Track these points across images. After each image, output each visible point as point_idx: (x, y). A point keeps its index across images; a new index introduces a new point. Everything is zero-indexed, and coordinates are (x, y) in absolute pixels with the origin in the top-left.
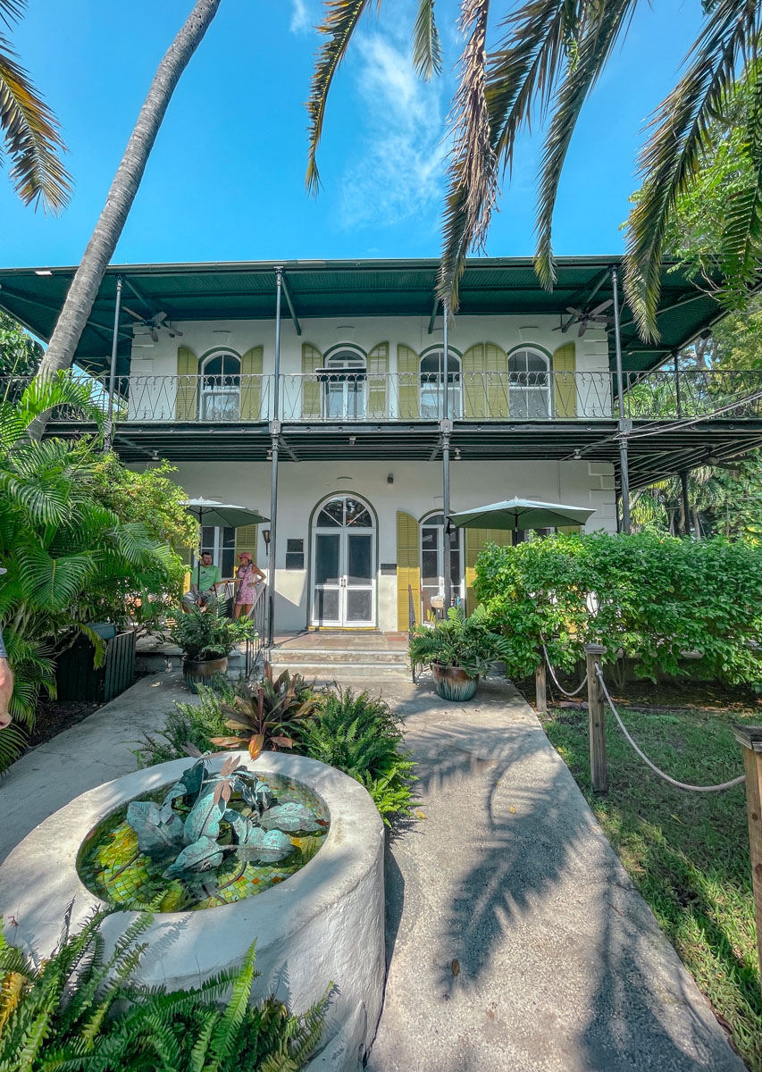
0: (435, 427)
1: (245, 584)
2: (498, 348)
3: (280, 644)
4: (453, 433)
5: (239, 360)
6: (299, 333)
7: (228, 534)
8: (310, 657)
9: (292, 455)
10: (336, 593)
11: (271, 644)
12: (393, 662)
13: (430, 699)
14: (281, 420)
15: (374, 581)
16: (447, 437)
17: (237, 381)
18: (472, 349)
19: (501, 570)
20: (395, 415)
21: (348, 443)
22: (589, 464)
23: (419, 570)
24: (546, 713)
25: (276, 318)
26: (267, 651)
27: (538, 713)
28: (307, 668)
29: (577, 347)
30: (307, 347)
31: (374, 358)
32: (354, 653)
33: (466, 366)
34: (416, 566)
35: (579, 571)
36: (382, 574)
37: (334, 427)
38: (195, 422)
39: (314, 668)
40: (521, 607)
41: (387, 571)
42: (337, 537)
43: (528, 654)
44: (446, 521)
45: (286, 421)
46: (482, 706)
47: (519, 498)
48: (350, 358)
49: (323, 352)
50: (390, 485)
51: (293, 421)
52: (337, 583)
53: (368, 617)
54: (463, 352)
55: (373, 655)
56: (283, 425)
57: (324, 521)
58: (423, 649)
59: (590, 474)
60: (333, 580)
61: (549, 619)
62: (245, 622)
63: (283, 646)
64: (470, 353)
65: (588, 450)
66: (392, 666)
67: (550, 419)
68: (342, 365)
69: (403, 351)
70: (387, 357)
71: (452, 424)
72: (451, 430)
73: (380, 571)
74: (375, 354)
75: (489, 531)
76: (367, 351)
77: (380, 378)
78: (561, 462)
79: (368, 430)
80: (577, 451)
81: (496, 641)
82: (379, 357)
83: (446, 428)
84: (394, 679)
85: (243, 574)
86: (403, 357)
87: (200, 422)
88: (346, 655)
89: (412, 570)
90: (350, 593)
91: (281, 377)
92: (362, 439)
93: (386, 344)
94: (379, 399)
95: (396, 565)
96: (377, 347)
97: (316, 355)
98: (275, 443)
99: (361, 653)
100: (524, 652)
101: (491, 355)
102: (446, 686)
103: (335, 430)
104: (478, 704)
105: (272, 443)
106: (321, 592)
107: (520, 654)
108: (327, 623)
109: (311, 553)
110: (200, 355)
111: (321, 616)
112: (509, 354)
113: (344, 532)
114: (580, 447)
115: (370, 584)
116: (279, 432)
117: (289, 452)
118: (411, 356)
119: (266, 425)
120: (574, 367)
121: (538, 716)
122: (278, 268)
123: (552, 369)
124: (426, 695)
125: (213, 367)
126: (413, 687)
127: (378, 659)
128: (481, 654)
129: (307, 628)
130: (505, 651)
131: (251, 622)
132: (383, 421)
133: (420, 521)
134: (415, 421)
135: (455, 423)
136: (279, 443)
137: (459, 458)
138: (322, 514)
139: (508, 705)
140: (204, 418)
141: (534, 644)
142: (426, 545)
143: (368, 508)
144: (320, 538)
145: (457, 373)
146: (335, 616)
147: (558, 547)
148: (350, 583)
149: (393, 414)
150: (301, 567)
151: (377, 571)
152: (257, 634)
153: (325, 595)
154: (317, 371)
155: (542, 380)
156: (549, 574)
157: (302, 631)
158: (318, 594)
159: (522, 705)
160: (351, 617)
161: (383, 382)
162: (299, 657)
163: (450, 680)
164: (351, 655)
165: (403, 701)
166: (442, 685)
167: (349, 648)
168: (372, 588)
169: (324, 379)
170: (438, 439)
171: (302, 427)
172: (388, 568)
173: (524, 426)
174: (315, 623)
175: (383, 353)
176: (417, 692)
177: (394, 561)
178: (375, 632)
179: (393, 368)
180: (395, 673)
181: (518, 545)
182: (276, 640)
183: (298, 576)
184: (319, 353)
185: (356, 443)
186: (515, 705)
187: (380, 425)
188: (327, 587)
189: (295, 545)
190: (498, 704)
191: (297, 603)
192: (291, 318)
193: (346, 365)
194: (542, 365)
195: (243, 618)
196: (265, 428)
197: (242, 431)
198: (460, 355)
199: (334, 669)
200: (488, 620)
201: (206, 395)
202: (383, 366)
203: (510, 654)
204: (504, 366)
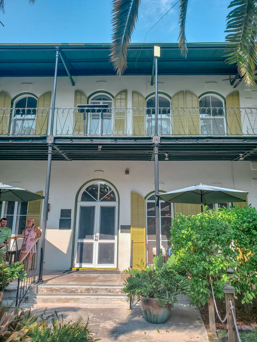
0: (150, 140)
1: (29, 239)
2: (192, 94)
3: (47, 281)
4: (161, 144)
5: (37, 99)
6: (74, 84)
7: (24, 206)
8: (64, 290)
9: (65, 156)
10: (91, 245)
11: (40, 281)
12: (120, 293)
13: (138, 322)
14: (54, 135)
15: (116, 237)
16: (157, 146)
17: (34, 112)
18: (177, 94)
19: (183, 231)
20: (131, 133)
21: (97, 150)
22: (250, 163)
23: (144, 230)
24: (215, 334)
25: (54, 76)
26: (35, 286)
27: (210, 333)
28: (60, 299)
29: (240, 93)
30: (78, 93)
31: (118, 99)
32: (94, 287)
33: (174, 104)
34: (142, 227)
35: (232, 233)
36: (121, 232)
37: (87, 140)
38: (7, 136)
39: (65, 298)
40: (196, 257)
41: (124, 230)
42: (93, 208)
43: (202, 290)
44: (157, 198)
45: (58, 136)
46: (172, 328)
47: (203, 184)
48: (104, 99)
49: (88, 95)
50: (127, 175)
51: (62, 136)
52: (92, 238)
53: (112, 262)
54: (171, 96)
55: (106, 289)
56: (55, 138)
57: (86, 197)
58: (132, 286)
59: (252, 169)
60: (90, 236)
61: (214, 265)
62: (17, 266)
63: (49, 282)
64: (176, 97)
65: (248, 155)
66: (118, 297)
67: (226, 136)
68: (99, 103)
69: (136, 96)
70: (126, 99)
71: (159, 138)
72: (159, 142)
73: (120, 230)
74: (119, 97)
75: (189, 205)
76: (114, 95)
77: (122, 111)
78: (233, 162)
79: (109, 142)
80: (241, 155)
81: (180, 280)
82: (121, 99)
83: (156, 140)
84: (118, 306)
85: (28, 233)
86: (136, 99)
87: (11, 136)
88: (88, 289)
89: (140, 230)
90: (100, 245)
91: (56, 110)
92: (105, 147)
93: (125, 91)
94: (120, 124)
95: (130, 226)
96: (120, 93)
97: (83, 97)
98: (50, 149)
99: (99, 287)
100: (199, 288)
101: (189, 98)
102: (148, 312)
103: (88, 142)
104: (170, 326)
105: (48, 149)
106: (82, 244)
107: (196, 290)
108: (85, 266)
109: (76, 219)
110: (13, 96)
111: (81, 261)
112: (199, 97)
113: (98, 205)
114: (242, 153)
115: (114, 239)
116: (53, 142)
117: (63, 154)
118: (141, 99)
119: (45, 138)
120: (239, 105)
121: (209, 336)
122: (57, 47)
123: (225, 106)
124: (137, 318)
125: (21, 104)
126: (129, 312)
127: (110, 291)
128: (169, 290)
129: (71, 269)
130: (185, 288)
131: (22, 266)
132: (117, 136)
133: (145, 198)
134: (137, 136)
135: (162, 138)
136: (53, 149)
137: (168, 159)
138: (84, 193)
139: (191, 326)
140: (13, 134)
141: (205, 282)
142: (149, 213)
143: (113, 189)
144: (82, 208)
145: (168, 108)
146: (90, 261)
147: (222, 216)
148: (101, 238)
149: (129, 132)
150: (69, 228)
151: (118, 230)
152: (26, 274)
153: (84, 247)
154: (78, 106)
155: (221, 113)
156: (212, 234)
157: (68, 271)
158: (80, 245)
159: (200, 327)
160: (100, 261)
161: (123, 113)
162: (57, 290)
163: (151, 308)
164: (92, 289)
165: (119, 323)
166: (145, 312)
167: (92, 284)
168: (115, 241)
169: (82, 111)
170: (153, 147)
171: (68, 140)
172: (125, 228)
173: (205, 140)
174: (77, 265)
175: (123, 97)
176: (131, 317)
177: (129, 224)
178: (116, 271)
179: (130, 105)
180: (119, 302)
181: (198, 215)
182: (44, 278)
183: (67, 233)
184: (85, 96)
185: (102, 149)
186: (196, 327)
187: (116, 139)
188: (85, 241)
189: (65, 214)
190: (184, 326)
191: (65, 252)
192: (68, 76)
193: (101, 103)
194: (220, 104)
195: (16, 264)
196: (44, 140)
197: (30, 142)
198: (170, 98)
199: (78, 299)
200: (177, 265)
201: (16, 120)
202: (123, 104)
203: (188, 290)
204: (196, 104)
